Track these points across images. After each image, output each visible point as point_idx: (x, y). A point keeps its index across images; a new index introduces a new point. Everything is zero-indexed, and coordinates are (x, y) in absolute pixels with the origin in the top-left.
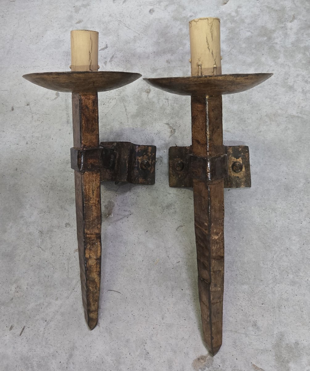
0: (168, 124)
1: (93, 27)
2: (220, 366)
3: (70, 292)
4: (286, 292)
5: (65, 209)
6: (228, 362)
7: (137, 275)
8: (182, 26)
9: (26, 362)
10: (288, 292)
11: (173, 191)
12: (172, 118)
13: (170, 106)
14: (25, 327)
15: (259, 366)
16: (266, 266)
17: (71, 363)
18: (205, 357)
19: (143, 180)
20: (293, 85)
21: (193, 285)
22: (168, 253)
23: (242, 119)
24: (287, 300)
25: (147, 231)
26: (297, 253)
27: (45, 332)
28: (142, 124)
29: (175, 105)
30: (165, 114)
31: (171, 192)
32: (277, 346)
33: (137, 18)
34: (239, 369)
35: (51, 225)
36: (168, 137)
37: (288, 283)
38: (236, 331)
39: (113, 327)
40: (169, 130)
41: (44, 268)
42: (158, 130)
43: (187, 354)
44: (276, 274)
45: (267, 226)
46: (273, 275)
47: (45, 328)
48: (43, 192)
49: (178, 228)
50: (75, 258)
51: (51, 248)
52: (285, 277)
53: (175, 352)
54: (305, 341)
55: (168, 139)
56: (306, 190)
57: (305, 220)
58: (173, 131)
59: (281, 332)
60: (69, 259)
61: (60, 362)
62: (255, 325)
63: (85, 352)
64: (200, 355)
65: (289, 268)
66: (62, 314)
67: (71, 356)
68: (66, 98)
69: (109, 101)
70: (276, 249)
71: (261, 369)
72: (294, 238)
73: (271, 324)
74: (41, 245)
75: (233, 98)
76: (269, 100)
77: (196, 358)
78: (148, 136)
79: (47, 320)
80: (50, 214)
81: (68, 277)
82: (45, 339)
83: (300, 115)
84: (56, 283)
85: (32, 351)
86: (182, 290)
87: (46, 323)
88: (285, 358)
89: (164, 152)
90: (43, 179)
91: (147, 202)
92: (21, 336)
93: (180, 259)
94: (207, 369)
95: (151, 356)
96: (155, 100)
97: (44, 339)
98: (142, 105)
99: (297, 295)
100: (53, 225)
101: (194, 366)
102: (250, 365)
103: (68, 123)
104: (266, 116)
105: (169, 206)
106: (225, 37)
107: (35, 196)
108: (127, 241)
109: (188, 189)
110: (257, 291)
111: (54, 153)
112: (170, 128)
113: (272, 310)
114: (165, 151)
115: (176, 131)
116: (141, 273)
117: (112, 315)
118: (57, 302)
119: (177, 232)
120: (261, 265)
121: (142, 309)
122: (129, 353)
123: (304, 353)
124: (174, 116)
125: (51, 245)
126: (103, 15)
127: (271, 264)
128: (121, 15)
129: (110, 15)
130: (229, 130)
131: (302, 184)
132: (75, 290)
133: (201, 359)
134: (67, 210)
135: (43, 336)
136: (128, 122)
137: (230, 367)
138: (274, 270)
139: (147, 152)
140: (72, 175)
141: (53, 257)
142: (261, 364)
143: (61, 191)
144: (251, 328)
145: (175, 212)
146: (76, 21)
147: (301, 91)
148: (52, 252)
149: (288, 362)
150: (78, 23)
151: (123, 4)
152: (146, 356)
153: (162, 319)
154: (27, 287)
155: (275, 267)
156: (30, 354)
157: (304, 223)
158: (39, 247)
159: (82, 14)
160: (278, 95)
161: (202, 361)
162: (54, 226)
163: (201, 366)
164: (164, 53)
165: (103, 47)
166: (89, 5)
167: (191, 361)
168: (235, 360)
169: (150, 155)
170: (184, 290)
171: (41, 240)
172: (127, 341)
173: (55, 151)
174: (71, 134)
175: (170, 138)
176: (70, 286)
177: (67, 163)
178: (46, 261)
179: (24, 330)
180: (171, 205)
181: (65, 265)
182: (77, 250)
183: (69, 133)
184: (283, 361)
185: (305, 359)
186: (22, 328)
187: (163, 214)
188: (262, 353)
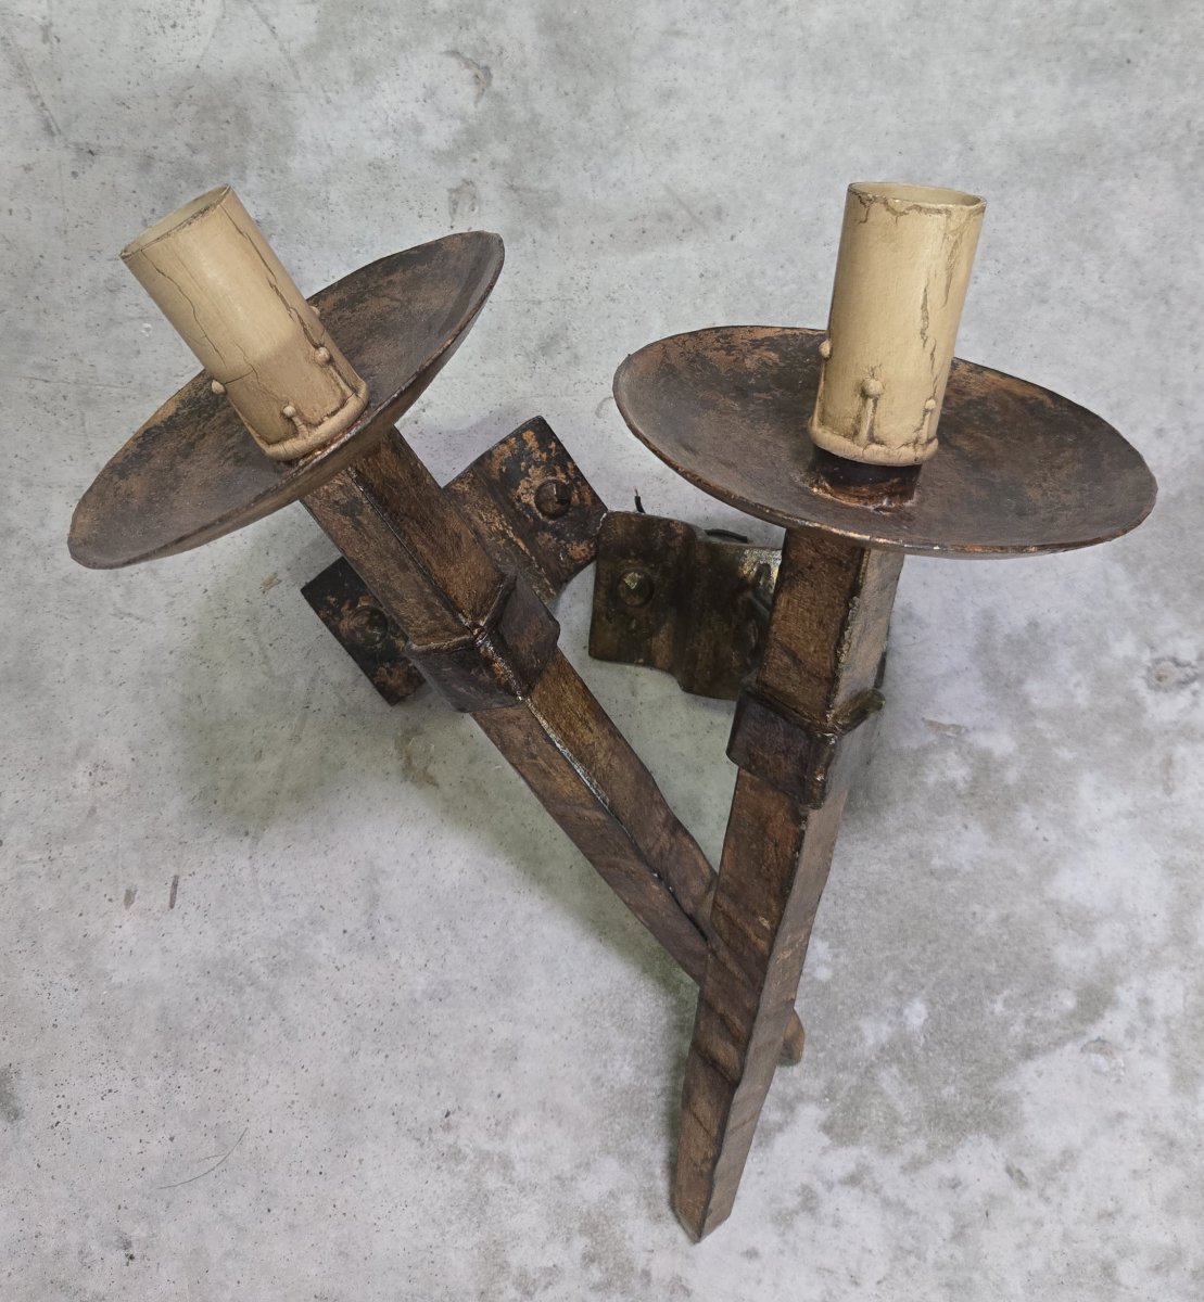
0: (455, 53)
3: (296, 719)
9: (227, 974)
12: (464, 25)
14: (176, 878)
15: (944, 720)
17: (382, 920)
27: (256, 866)
28: (356, 73)
30: (434, 15)
32: (983, 649)
36: (472, 103)
40: (467, 73)
42: (427, 85)
47: (251, 857)
48: (58, 423)
49: (601, 407)
50: (274, 609)
51: (172, 603)
54: (1052, 611)
55: (471, 109)
58: (483, 77)
59: (982, 611)
60: (253, 620)
61: (345, 932)
63: (415, 873)
67: (374, 900)
69: (192, 8)
71: (952, 725)
73: (953, 597)
74: (128, 606)
78: (392, 114)
79: (251, 830)
81: (272, 677)
82: (268, 886)
84: (235, 709)
85: (235, 936)
87: (248, 840)
88: (1010, 674)
89: (475, 160)
90: (37, 374)
92: (176, 907)
97: (260, 886)
105: (547, 346)
107: (28, 446)
111: (40, 264)
112: (468, 67)
114: (476, 156)
115: (493, 71)
118: (262, 766)
119: (601, 422)
123: (1057, 644)
125: (168, 594)
130: (679, 26)
131: (952, 158)
132: (314, 706)
135: (255, 881)
136: (298, 77)
140: (148, 330)
141: (188, 631)
142: (950, 714)
143: (127, 399)
145: (576, 357)
148: (181, 616)
149: (1020, 682)
154: (132, 756)
156: (229, 947)
158: (120, 614)
171: (121, 590)
173: (41, 257)
174: (80, 174)
175: (480, 106)
176: (290, 703)
177: (111, 291)
178: (171, 652)
179: (179, 887)
180: (554, 338)
181: (245, 642)
182: (271, 580)
183: (74, 174)
184: (1006, 685)
185: (1064, 660)
186: (170, 884)
187: (535, 377)
188: (944, 684)
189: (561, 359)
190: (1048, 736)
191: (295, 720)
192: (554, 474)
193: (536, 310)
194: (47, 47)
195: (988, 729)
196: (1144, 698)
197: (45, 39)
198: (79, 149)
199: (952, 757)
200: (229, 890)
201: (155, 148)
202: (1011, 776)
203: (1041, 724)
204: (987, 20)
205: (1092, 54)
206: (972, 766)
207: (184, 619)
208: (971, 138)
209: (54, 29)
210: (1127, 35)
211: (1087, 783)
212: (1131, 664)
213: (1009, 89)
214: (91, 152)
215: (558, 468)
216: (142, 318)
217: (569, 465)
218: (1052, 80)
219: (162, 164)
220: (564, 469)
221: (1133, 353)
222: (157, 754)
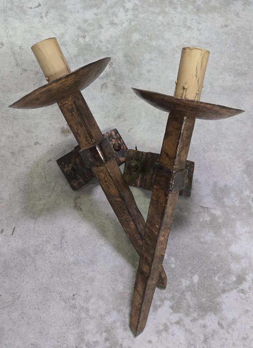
2: (179, 213)
3: (50, 192)
4: (212, 157)
5: (31, 132)
6: (184, 209)
9: (23, 253)
10: (214, 156)
11: (120, 105)
13: (104, 46)
14: (15, 227)
15: (205, 206)
16: (197, 143)
17: (64, 242)
20: (191, 25)
23: (160, 51)
24: (214, 161)
26: (215, 131)
27: (35, 226)
29: (108, 45)
32: (214, 190)
35: (21, 146)
37: (213, 151)
39: (94, 208)
41: (23, 179)
44: (204, 147)
46: (202, 148)
47: (34, 224)
48: (7, 122)
49: (129, 130)
50: (49, 166)
51: (26, 163)
52: (210, 147)
54: (230, 183)
55: (108, 70)
56: (212, 91)
59: (214, 182)
60: (44, 169)
61: (54, 245)
62: (197, 181)
63: (74, 231)
65: (211, 141)
66: (48, 210)
67: (63, 237)
68: (11, 46)
71: (207, 207)
73: (207, 178)
74: (15, 163)
75: (151, 37)
76: (176, 37)
79: (35, 217)
80: (18, 138)
81: (46, 182)
82: (37, 232)
83: (199, 45)
84: (37, 188)
85: (27, 243)
87: (34, 219)
88: (220, 196)
89: (107, 79)
90: (5, 112)
92: (13, 235)
96: (91, 42)
98: (81, 47)
103: (18, 66)
104: (177, 47)
105: (118, 117)
113: (206, 170)
115: (113, 63)
117: (91, 201)
118: (40, 202)
119: (129, 133)
122: (110, 223)
123: (231, 191)
124: (109, 53)
125: (25, 161)
130: (153, 59)
131: (209, 88)
132: (55, 189)
134: (33, 133)
135: (34, 230)
136: (72, 60)
137: (186, 212)
141: (28, 169)
142: (206, 204)
143: (24, 119)
145: (125, 119)
147: (196, 29)
148: (27, 166)
149: (223, 198)
154: (9, 197)
155: (202, 142)
156: (25, 246)
158: (13, 165)
160: (182, 33)
162: (24, 146)
164: (91, 8)
165: (37, 5)
171: (14, 159)
175: (110, 69)
176: (50, 188)
178: (23, 174)
179: (15, 230)
180: (121, 115)
181: (42, 173)
182: (50, 160)
183: (21, 74)
184: (219, 199)
185: (233, 194)
186: (13, 229)
187: (116, 123)
188: (205, 197)
189: (122, 120)
190: (229, 212)
192: (118, 141)
193: (117, 109)
195: (215, 209)
196: (252, 205)
197: (20, 49)
198: (23, 69)
199: (206, 215)
200: (27, 232)
201: (39, 71)
202: (220, 221)
203: (227, 209)
204: (216, 63)
205: (239, 72)
206: (211, 217)
207: (28, 167)
208: (213, 85)
209: (22, 47)
210: (246, 69)
211: (238, 224)
212: (248, 197)
213: (221, 76)
214: (25, 70)
215: (119, 140)
217: (121, 140)
218: (230, 76)
219: (40, 74)
220: (120, 141)
221: (248, 130)
222: (16, 197)
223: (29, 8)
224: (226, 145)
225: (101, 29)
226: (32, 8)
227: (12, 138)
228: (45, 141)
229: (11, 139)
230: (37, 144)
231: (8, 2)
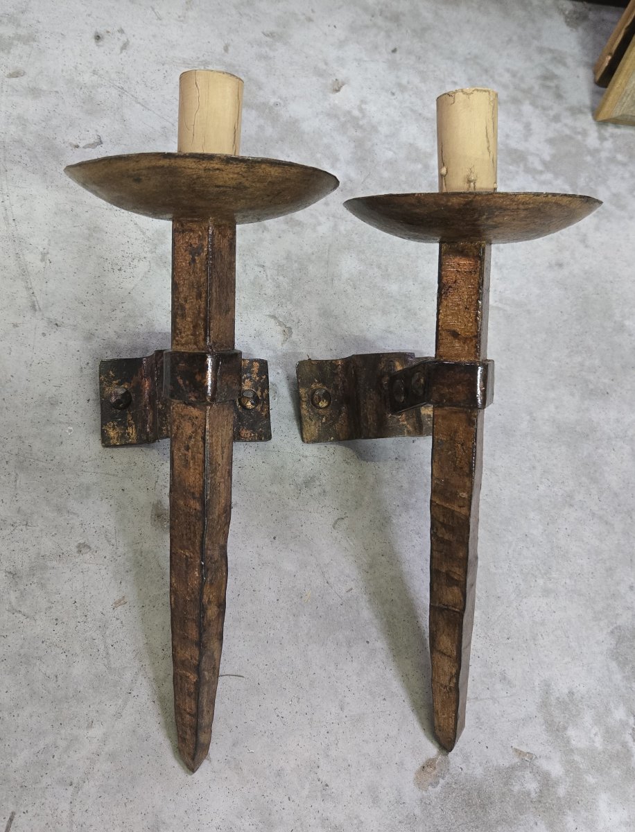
0: (274, 317)
1: (57, 92)
2: (462, 769)
3: (121, 700)
4: (539, 610)
5: (68, 512)
6: (475, 758)
7: (272, 632)
8: (262, 121)
10: (541, 609)
11: (312, 450)
12: (280, 305)
13: (270, 281)
14: (13, 814)
15: (524, 749)
16: (500, 571)
18: (434, 760)
19: (248, 432)
21: (387, 629)
22: (326, 576)
23: (409, 311)
24: (543, 624)
25: (274, 538)
26: (542, 540)
27: (73, 810)
29: (281, 278)
30: (264, 296)
31: (307, 453)
32: (544, 705)
33: (162, 90)
34: (495, 765)
35: (39, 554)
36: (280, 343)
37: (540, 594)
38: (477, 698)
39: (241, 753)
40: (279, 329)
41: (40, 658)
42: (257, 329)
43: (401, 765)
44: (518, 582)
45: (489, 500)
46: (514, 584)
47: (71, 803)
49: (336, 523)
50: (119, 621)
51: (50, 608)
52: (533, 584)
53: (379, 767)
54: (582, 685)
55: (279, 347)
56: (533, 432)
57: (541, 483)
58: (287, 332)
59: (545, 680)
60: (103, 627)
62: (504, 678)
63: (186, 826)
64: (424, 760)
65: (535, 568)
66: (112, 757)
68: (15, 249)
69: (132, 263)
70: (510, 538)
71: (528, 753)
72: (532, 515)
73: (528, 670)
74: (20, 606)
75: (387, 270)
77: (418, 767)
79: (75, 781)
80: (28, 528)
81: (109, 668)
82: (79, 827)
83: (500, 305)
84: (81, 688)
86: (368, 642)
87: (71, 789)
88: (560, 722)
89: (278, 373)
91: (263, 477)
93: (352, 585)
94: (442, 781)
95: (333, 790)
97: (74, 828)
99: (554, 612)
100: (42, 553)
101: (420, 784)
102: (511, 751)
103: (35, 310)
105: (309, 482)
106: (350, 155)
108: (236, 565)
109: (339, 444)
110: (496, 618)
111: (10, 380)
112: (280, 325)
113: (524, 646)
114: (280, 371)
115: (294, 330)
116: (278, 627)
117: (234, 728)
118: (92, 733)
119: (335, 531)
120: (493, 570)
121: (296, 700)
122: (287, 797)
123: (585, 707)
124: (283, 300)
125: (49, 601)
126: (76, 69)
127: (507, 566)
128: (122, 76)
129: (95, 72)
130: (391, 329)
131: (526, 423)
132: (134, 693)
133: (428, 765)
134: (74, 514)
135: (72, 822)
137: (480, 766)
138: (514, 575)
139: (251, 373)
140: (70, 431)
141: (58, 628)
142: (527, 745)
143: (48, 470)
144: (498, 686)
145: (324, 492)
146: (7, 72)
148: (55, 618)
149: (565, 728)
150: (11, 76)
151: (121, 52)
152: (324, 792)
153: (341, 709)
155: (515, 569)
157: (542, 488)
158: (13, 611)
159: (21, 57)
161: (429, 770)
162: (48, 554)
163: (430, 780)
165: (92, 141)
166: (34, 40)
167: (411, 776)
168: (485, 750)
169: (257, 378)
170: (371, 644)
171: (18, 594)
172: (279, 774)
173: (12, 376)
174: (47, 335)
175: (285, 346)
176: (119, 688)
177: (52, 404)
178: (43, 642)
179: (14, 821)
180: (313, 479)
181: (96, 641)
182: (120, 601)
183: (44, 334)
184: (557, 730)
185: (588, 717)
186: (8, 819)
187: (300, 499)
188: (524, 725)
189: (316, 491)
190: (581, 766)
191: (120, 702)
193: (304, 460)
194: (42, 264)
195: (548, 758)
196: (631, 747)
197: (43, 260)
198: (50, 321)
199: (528, 775)
200: (51, 828)
201: (96, 330)
202: (561, 791)
203: (577, 758)
204: (541, 359)
205: (591, 386)
206: (539, 782)
207: (56, 619)
208: (534, 415)
209: (49, 256)
210: (606, 381)
211: (603, 799)
212: (624, 724)
213: (552, 395)
214: (57, 324)
216: (69, 424)
218: (572, 394)
219: (98, 340)
221: (616, 542)
222: (18, 716)
223: (71, 144)
224: (568, 581)
225: (263, 232)
226: (77, 147)
227: (12, 528)
228: (108, 541)
229: (9, 532)
230: (83, 551)
231: (10, 121)
